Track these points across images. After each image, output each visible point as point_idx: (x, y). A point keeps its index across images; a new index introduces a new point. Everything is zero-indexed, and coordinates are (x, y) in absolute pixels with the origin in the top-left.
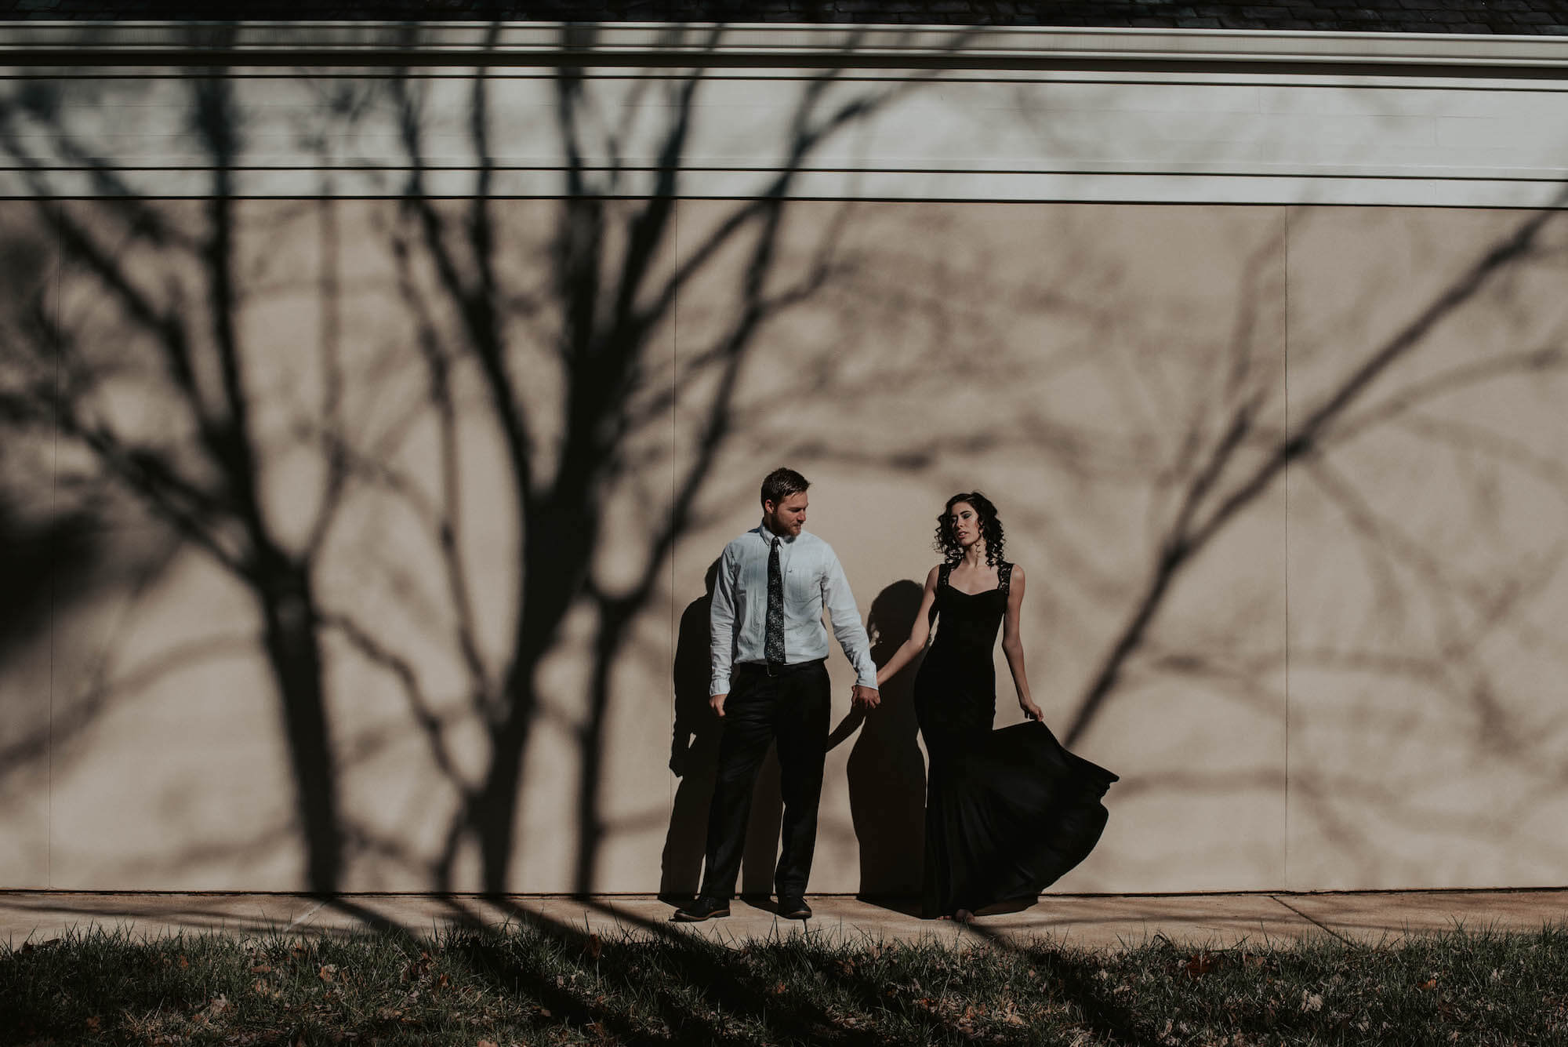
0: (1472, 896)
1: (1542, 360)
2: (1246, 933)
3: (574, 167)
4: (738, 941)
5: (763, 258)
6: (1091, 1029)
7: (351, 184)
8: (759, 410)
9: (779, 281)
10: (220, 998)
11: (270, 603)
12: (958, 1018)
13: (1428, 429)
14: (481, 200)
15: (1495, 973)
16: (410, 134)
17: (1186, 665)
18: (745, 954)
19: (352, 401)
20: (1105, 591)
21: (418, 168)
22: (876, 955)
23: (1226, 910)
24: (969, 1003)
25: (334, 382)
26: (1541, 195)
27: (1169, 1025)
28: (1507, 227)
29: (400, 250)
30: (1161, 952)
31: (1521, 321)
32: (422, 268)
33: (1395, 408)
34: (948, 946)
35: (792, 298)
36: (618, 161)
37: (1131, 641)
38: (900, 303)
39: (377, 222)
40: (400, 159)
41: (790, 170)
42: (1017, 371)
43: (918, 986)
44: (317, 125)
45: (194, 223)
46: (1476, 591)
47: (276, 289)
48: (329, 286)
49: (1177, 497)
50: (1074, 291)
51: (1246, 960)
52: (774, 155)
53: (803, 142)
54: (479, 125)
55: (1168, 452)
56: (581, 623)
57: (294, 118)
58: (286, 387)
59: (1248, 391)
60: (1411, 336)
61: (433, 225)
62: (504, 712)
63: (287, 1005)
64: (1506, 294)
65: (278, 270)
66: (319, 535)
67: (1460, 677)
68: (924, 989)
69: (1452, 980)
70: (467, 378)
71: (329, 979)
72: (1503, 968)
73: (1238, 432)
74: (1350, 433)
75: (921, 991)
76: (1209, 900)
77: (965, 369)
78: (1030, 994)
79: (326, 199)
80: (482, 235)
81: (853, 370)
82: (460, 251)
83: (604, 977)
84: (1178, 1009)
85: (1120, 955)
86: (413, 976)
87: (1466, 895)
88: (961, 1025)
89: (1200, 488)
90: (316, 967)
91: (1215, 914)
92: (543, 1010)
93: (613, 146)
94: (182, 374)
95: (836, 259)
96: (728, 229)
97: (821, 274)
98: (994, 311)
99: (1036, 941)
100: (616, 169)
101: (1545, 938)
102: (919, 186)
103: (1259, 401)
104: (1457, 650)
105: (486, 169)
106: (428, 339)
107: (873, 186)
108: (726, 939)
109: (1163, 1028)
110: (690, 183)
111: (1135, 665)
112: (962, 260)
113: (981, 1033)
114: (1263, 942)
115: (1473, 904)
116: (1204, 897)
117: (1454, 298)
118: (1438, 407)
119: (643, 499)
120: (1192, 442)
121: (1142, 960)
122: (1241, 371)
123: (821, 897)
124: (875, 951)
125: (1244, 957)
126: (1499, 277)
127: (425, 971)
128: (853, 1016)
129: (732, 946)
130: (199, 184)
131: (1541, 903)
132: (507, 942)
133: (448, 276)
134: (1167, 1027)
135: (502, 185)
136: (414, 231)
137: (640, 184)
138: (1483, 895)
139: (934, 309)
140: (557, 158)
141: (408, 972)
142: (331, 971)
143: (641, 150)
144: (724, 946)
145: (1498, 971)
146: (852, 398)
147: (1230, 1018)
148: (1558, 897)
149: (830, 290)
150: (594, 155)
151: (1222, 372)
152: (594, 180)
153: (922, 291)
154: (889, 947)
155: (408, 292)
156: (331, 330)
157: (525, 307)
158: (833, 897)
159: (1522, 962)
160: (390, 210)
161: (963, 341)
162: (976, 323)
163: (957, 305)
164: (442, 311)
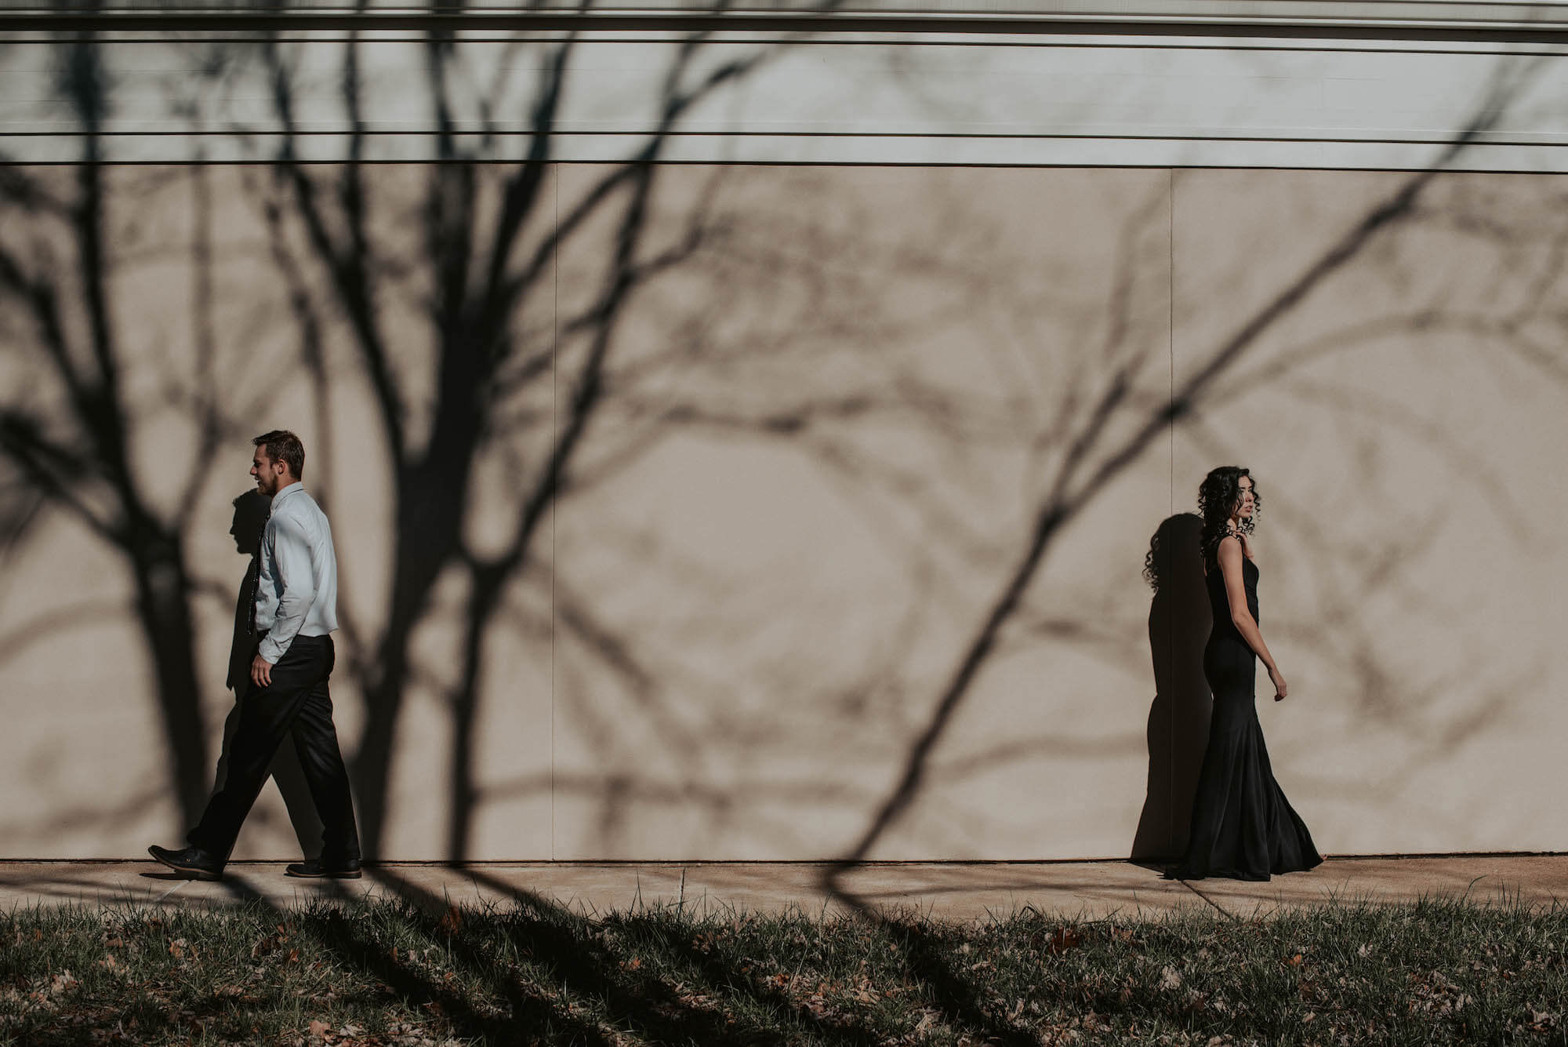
0: (1360, 862)
1: (1424, 322)
2: (1117, 904)
3: (445, 131)
4: (600, 912)
5: (635, 221)
6: (942, 1008)
7: (224, 149)
8: (633, 372)
9: (652, 244)
10: (64, 975)
11: (142, 571)
12: (810, 996)
13: (1308, 392)
14: (353, 164)
15: (1362, 949)
16: (283, 100)
17: (1062, 629)
18: (604, 926)
19: (223, 362)
20: (980, 555)
21: (290, 132)
22: (738, 929)
23: (1108, 878)
24: (822, 981)
25: (205, 346)
26: (1422, 157)
27: (1020, 1004)
28: (1389, 188)
29: (273, 215)
30: (1029, 924)
31: (1402, 282)
32: (294, 231)
33: (1275, 370)
34: (813, 917)
35: (666, 261)
36: (490, 125)
37: (1007, 607)
38: (774, 264)
39: (249, 184)
40: (274, 124)
41: (662, 134)
42: (893, 333)
43: (774, 962)
44: (191, 88)
45: (65, 188)
46: (1357, 555)
47: (149, 256)
48: (202, 251)
49: (1055, 460)
50: (952, 252)
51: (1114, 933)
52: (646, 118)
53: (675, 107)
54: (351, 88)
55: (1045, 416)
56: (453, 588)
57: (165, 83)
58: (159, 350)
59: (1126, 354)
60: (1290, 299)
61: (306, 189)
62: (378, 675)
63: (130, 982)
64: (1388, 254)
65: (152, 234)
66: (190, 499)
67: (1341, 642)
68: (779, 964)
69: (1319, 955)
70: (339, 342)
71: (179, 954)
72: (1372, 943)
73: (1117, 395)
74: (1231, 395)
75: (777, 967)
76: (1094, 867)
77: (840, 330)
78: (887, 970)
79: (198, 164)
80: (354, 199)
81: (727, 331)
82: (333, 217)
83: (455, 952)
84: (1033, 987)
85: (988, 928)
86: (265, 950)
87: (1353, 862)
88: (813, 1003)
89: (1078, 452)
90: (167, 942)
91: (1096, 883)
92: (387, 988)
93: (485, 109)
94: (52, 337)
95: (710, 222)
96: (601, 192)
97: (696, 237)
98: (870, 274)
99: (904, 913)
100: (490, 133)
101: (1421, 910)
102: (794, 149)
103: (1138, 362)
104: (1338, 615)
105: (358, 133)
106: (300, 303)
107: (747, 148)
108: (589, 911)
109: (1014, 1009)
110: (564, 147)
111: (1012, 630)
112: (836, 220)
113: (830, 1013)
114: (1135, 913)
115: (1357, 871)
116: (1090, 863)
117: (1335, 260)
118: (1318, 370)
119: (513, 463)
120: (1070, 404)
121: (1009, 933)
122: (1119, 332)
123: (704, 864)
124: (737, 924)
125: (1112, 930)
126: (1381, 238)
127: (278, 947)
128: (704, 994)
129: (594, 917)
130: (69, 150)
131: (1427, 870)
132: (367, 914)
133: (320, 241)
134: (1018, 1006)
135: (374, 149)
136: (288, 195)
137: (514, 148)
138: (1370, 862)
139: (810, 273)
140: (427, 122)
141: (260, 947)
142: (181, 945)
143: (513, 113)
144: (587, 917)
145: (1366, 947)
146: (725, 361)
147: (1084, 996)
148: (1446, 863)
149: (704, 254)
150: (466, 119)
151: (1099, 334)
152: (466, 144)
153: (794, 252)
154: (751, 920)
155: (281, 257)
156: (204, 294)
157: (397, 271)
158: (716, 864)
159: (1393, 936)
160: (263, 175)
161: (836, 302)
162: (851, 285)
163: (833, 268)
164: (314, 275)
